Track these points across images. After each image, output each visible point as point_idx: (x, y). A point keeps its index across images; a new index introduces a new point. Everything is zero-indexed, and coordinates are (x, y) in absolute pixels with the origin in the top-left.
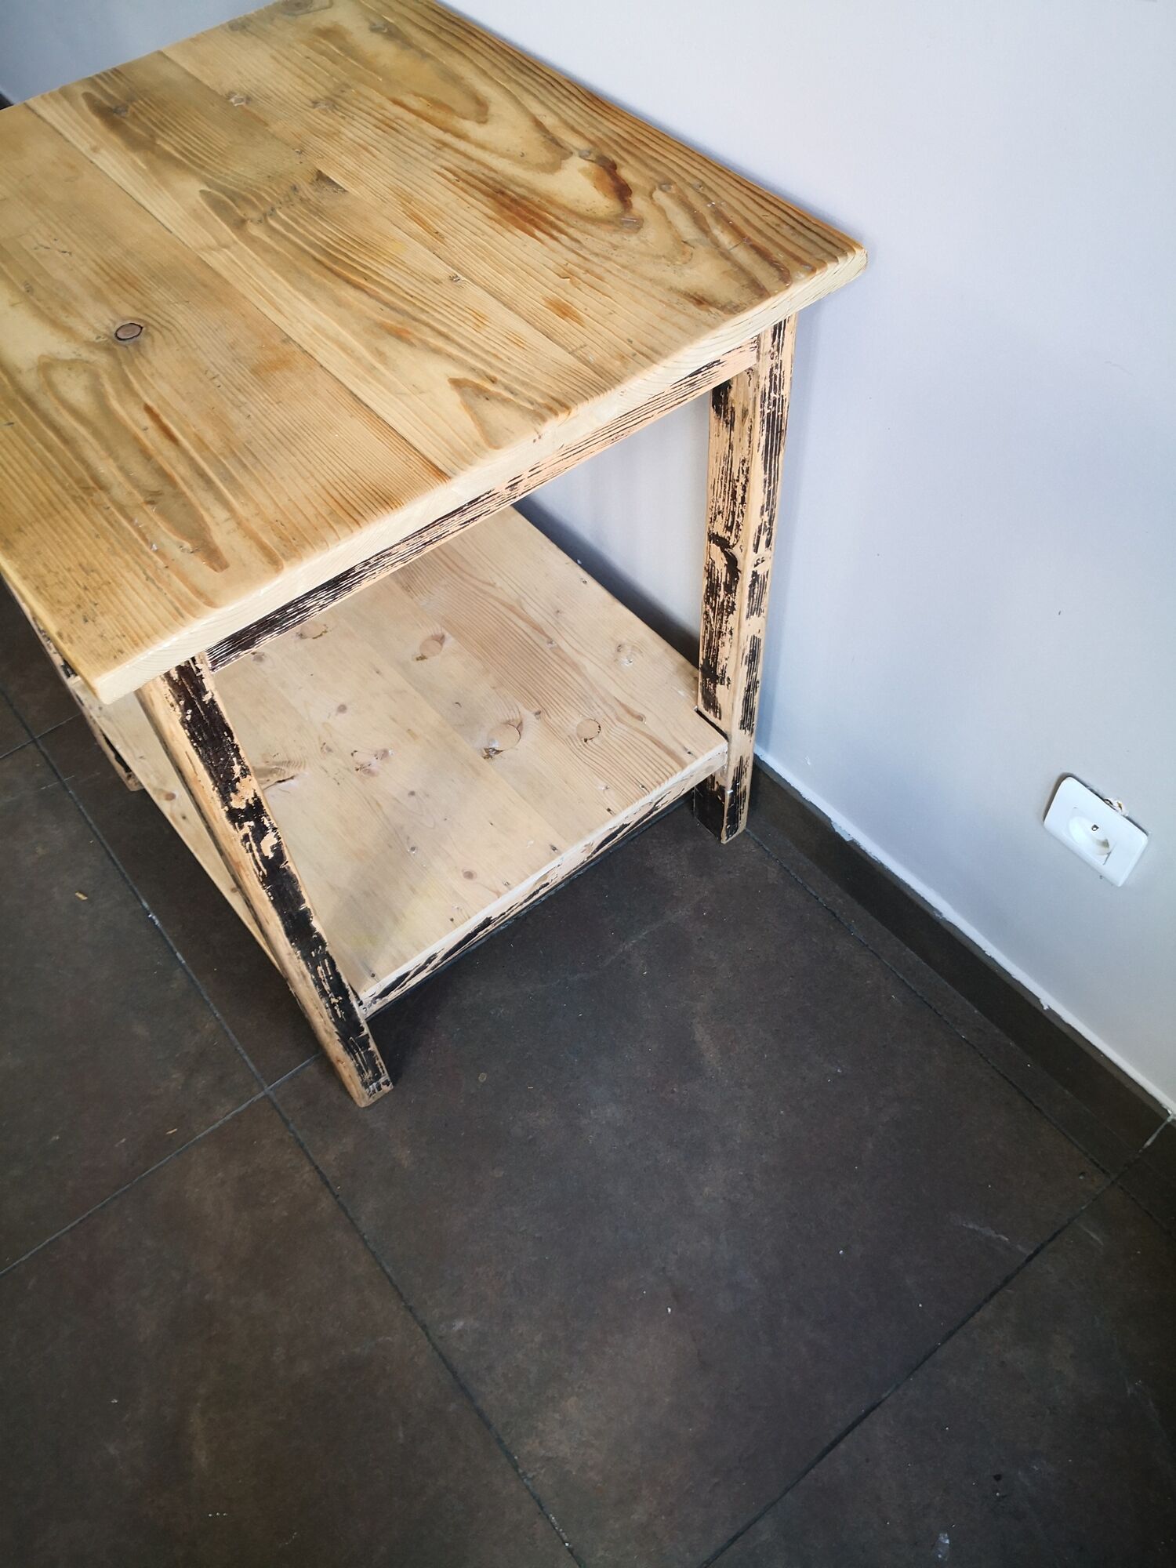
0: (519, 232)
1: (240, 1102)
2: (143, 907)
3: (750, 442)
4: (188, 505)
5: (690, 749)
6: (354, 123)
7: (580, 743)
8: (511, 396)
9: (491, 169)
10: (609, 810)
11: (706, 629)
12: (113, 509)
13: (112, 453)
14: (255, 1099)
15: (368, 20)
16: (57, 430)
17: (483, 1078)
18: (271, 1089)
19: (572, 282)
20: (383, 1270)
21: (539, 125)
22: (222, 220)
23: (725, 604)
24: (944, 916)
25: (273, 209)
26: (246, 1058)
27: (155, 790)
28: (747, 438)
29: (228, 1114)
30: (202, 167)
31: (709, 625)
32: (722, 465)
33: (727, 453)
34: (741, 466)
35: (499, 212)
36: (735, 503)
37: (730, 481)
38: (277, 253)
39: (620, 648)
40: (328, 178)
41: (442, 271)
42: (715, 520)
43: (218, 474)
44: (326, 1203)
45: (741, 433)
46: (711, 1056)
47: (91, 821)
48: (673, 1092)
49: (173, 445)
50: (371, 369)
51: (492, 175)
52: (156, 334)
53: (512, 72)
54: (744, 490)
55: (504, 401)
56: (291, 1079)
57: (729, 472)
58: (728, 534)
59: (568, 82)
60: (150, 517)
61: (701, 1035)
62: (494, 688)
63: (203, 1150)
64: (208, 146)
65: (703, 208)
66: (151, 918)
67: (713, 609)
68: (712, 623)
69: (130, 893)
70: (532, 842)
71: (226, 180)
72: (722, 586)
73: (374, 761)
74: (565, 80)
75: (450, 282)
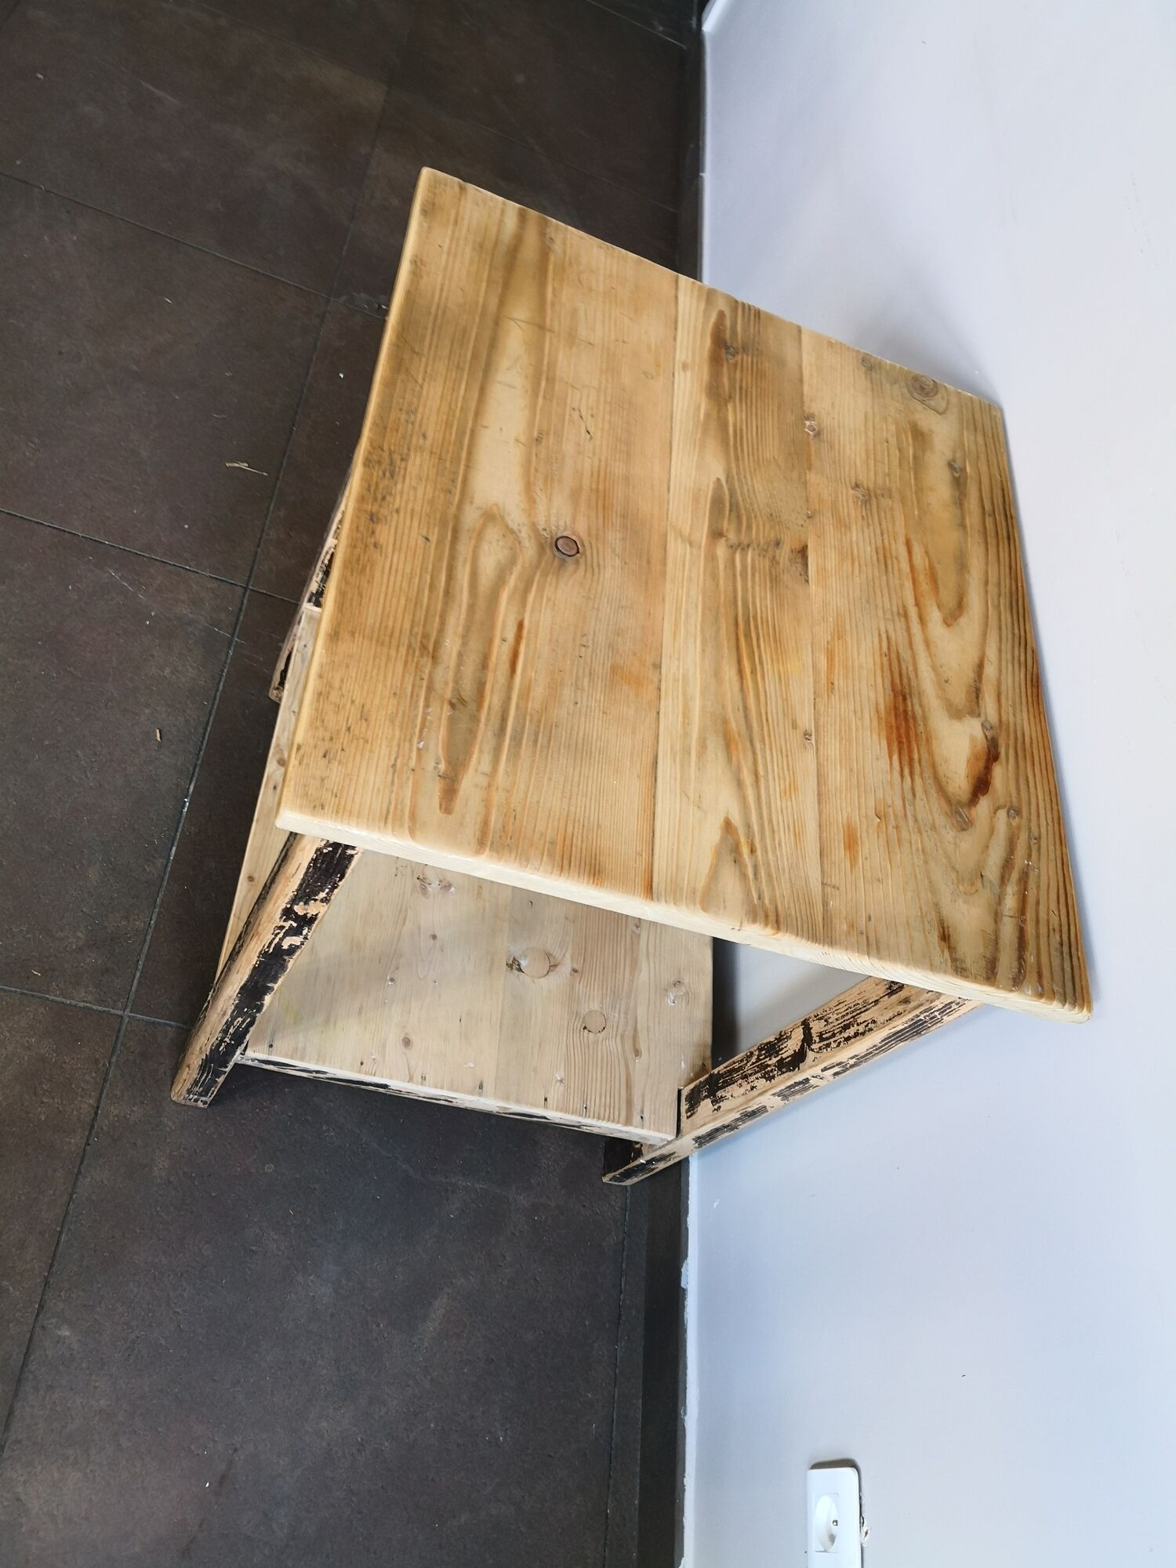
0: (884, 743)
1: (100, 1002)
2: (189, 788)
3: (890, 1019)
4: (472, 733)
5: (646, 1116)
6: (866, 530)
7: (579, 1025)
8: (751, 875)
9: (916, 670)
10: (546, 1100)
11: (742, 1061)
12: (425, 683)
13: (465, 637)
14: (112, 1011)
15: (954, 452)
16: (450, 577)
17: (269, 1168)
18: (129, 1016)
19: (879, 823)
20: (61, 1233)
21: (980, 667)
22: (710, 518)
23: (769, 1069)
24: (686, 1418)
25: (748, 546)
26: (138, 974)
27: (278, 745)
28: (891, 1015)
29: (84, 1002)
30: (737, 459)
31: (745, 1062)
32: (859, 1002)
33: (870, 1002)
34: (870, 1021)
35: (888, 713)
36: (841, 1032)
37: (853, 1017)
38: (717, 586)
39: (678, 983)
40: (807, 558)
41: (806, 721)
42: (818, 1019)
43: (514, 730)
44: (76, 1140)
45: (892, 1006)
46: (431, 1326)
47: (221, 688)
48: (378, 1326)
49: (509, 674)
50: (686, 751)
51: (912, 676)
52: (582, 567)
53: (1004, 602)
54: (856, 1034)
55: (744, 876)
56: (148, 1023)
57: (859, 1012)
58: (817, 1039)
59: (1033, 651)
60: (441, 714)
61: (440, 1306)
62: (567, 918)
63: (42, 1010)
64: (757, 445)
65: (1020, 860)
66: (185, 802)
67: (758, 1059)
68: (749, 1064)
69: (191, 769)
70: (472, 1066)
71: (741, 488)
72: (779, 1058)
73: (435, 884)
74: (1032, 648)
75: (802, 734)
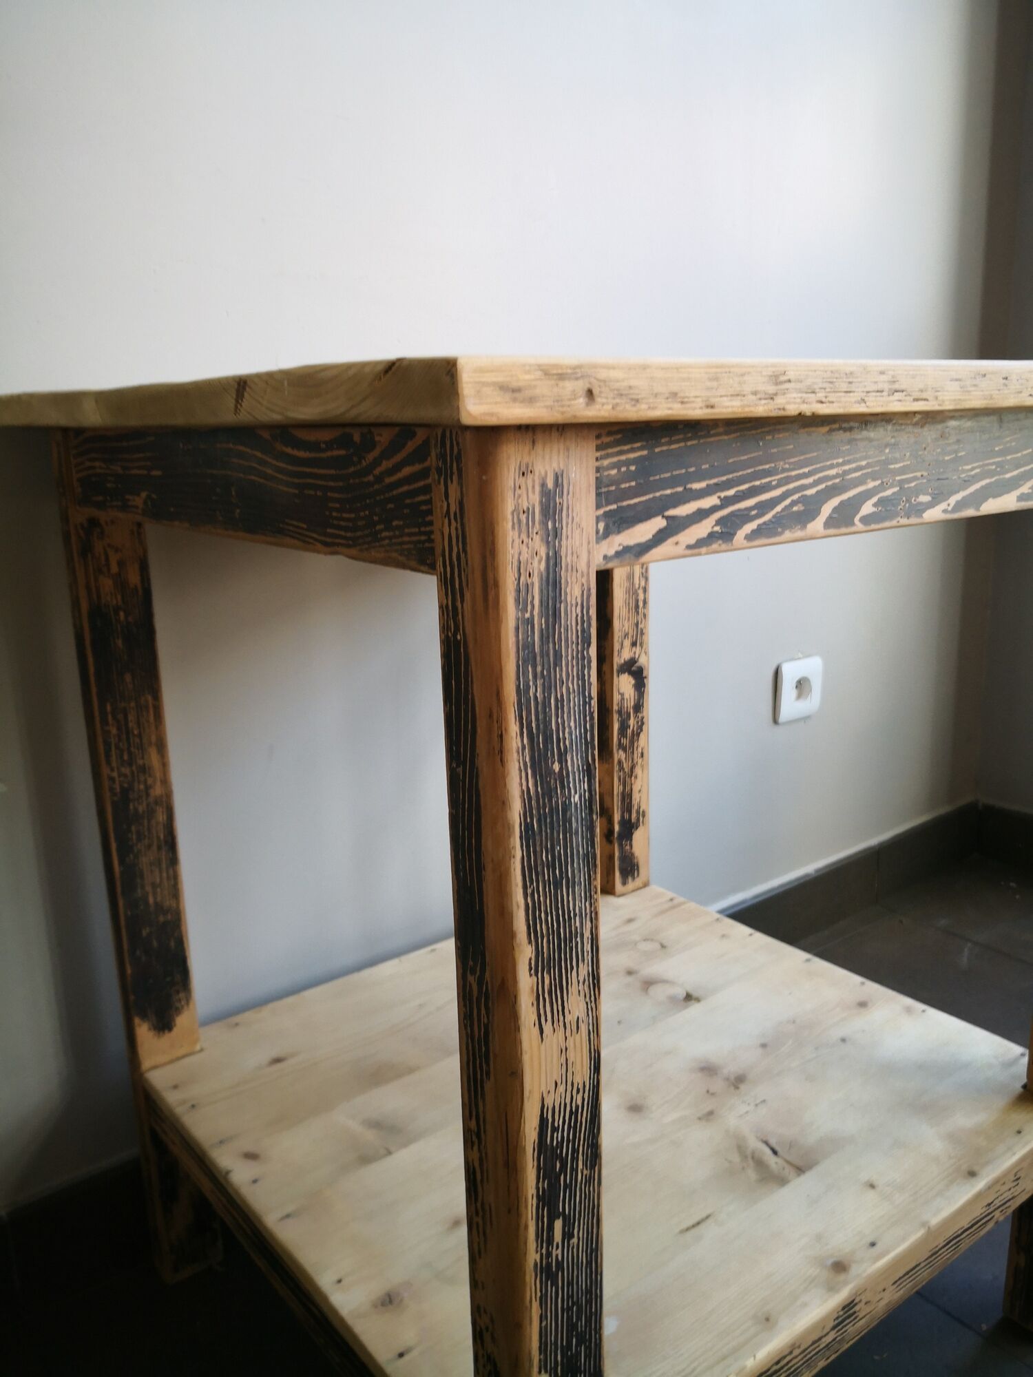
23: (635, 728)
31: (622, 774)
32: (625, 586)
42: (621, 648)
54: (645, 591)
57: (631, 587)
72: (631, 712)
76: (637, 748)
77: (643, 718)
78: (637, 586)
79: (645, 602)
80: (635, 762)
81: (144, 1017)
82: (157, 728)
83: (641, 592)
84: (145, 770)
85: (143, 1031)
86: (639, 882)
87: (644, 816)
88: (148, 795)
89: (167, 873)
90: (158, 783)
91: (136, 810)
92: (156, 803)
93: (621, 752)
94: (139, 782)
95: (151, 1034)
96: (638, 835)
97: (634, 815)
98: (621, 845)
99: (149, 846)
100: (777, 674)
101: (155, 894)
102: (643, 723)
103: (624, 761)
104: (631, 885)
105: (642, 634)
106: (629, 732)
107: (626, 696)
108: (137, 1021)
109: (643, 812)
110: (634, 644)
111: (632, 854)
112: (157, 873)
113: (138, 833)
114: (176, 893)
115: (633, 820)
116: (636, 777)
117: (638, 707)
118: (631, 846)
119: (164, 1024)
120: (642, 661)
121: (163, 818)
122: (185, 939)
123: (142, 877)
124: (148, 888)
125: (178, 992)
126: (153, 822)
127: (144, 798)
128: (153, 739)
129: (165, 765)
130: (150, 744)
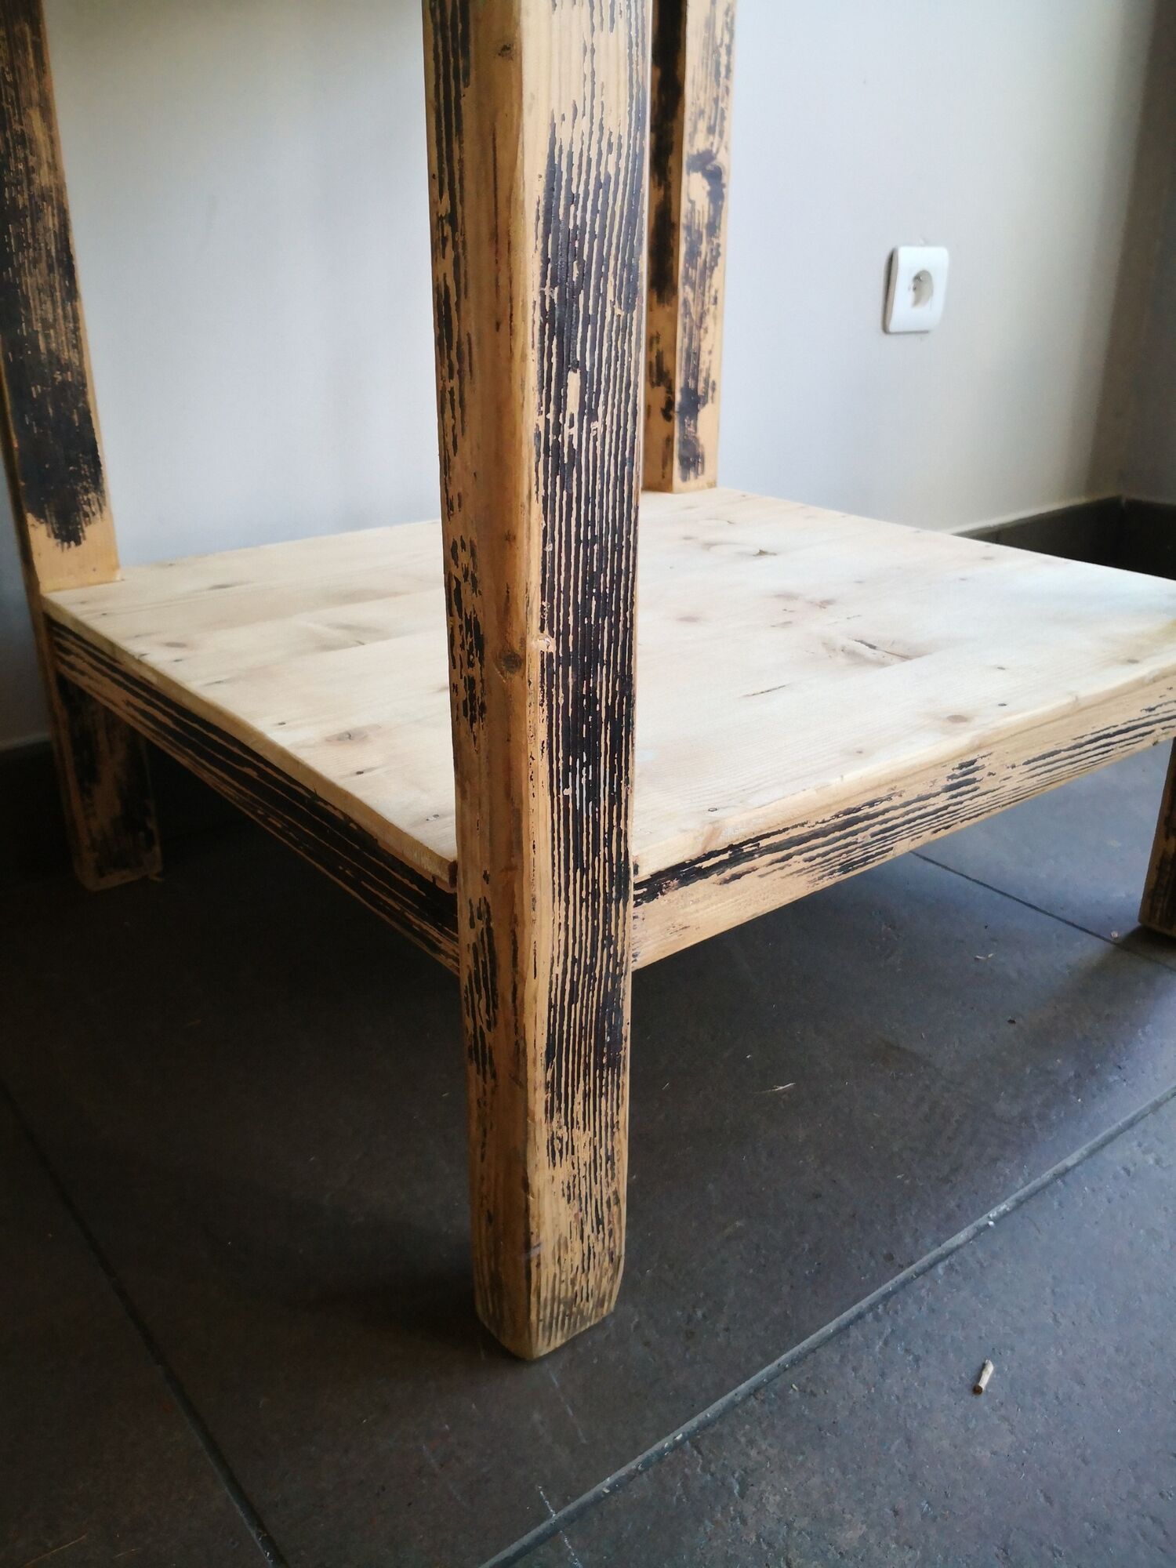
11: (685, 330)
23: (708, 258)
32: (703, 36)
33: (708, 13)
34: (726, 18)
36: (718, 83)
37: (712, 53)
42: (694, 132)
54: (729, 52)
57: (711, 40)
58: (711, 139)
67: (693, 285)
68: (693, 309)
72: (704, 232)
76: (710, 287)
77: (719, 245)
78: (719, 42)
79: (728, 70)
80: (706, 308)
81: (40, 515)
82: (39, 79)
83: (723, 51)
84: (24, 140)
85: (40, 534)
86: (703, 479)
87: (714, 389)
88: (30, 182)
89: (64, 309)
90: (45, 168)
91: (14, 200)
92: (43, 198)
93: (688, 289)
94: (16, 159)
95: (53, 541)
96: (705, 413)
97: (701, 385)
98: (682, 423)
99: (35, 262)
100: (891, 260)
101: (47, 337)
102: (718, 254)
103: (691, 303)
104: (692, 482)
105: (723, 118)
106: (700, 261)
107: (698, 207)
108: (30, 518)
109: (714, 383)
110: (711, 130)
111: (696, 439)
112: (49, 305)
113: (18, 237)
114: (77, 342)
115: (700, 393)
116: (706, 331)
117: (713, 227)
118: (696, 428)
119: (69, 533)
120: (722, 159)
121: (54, 225)
122: (92, 415)
123: (27, 306)
124: (38, 326)
125: (87, 491)
126: (40, 225)
127: (25, 185)
128: (35, 95)
129: (53, 141)
130: (30, 104)
